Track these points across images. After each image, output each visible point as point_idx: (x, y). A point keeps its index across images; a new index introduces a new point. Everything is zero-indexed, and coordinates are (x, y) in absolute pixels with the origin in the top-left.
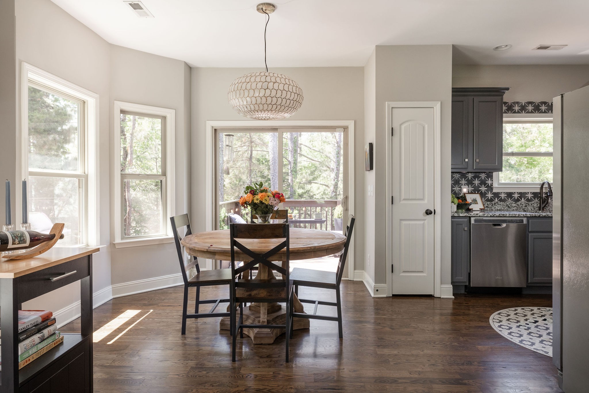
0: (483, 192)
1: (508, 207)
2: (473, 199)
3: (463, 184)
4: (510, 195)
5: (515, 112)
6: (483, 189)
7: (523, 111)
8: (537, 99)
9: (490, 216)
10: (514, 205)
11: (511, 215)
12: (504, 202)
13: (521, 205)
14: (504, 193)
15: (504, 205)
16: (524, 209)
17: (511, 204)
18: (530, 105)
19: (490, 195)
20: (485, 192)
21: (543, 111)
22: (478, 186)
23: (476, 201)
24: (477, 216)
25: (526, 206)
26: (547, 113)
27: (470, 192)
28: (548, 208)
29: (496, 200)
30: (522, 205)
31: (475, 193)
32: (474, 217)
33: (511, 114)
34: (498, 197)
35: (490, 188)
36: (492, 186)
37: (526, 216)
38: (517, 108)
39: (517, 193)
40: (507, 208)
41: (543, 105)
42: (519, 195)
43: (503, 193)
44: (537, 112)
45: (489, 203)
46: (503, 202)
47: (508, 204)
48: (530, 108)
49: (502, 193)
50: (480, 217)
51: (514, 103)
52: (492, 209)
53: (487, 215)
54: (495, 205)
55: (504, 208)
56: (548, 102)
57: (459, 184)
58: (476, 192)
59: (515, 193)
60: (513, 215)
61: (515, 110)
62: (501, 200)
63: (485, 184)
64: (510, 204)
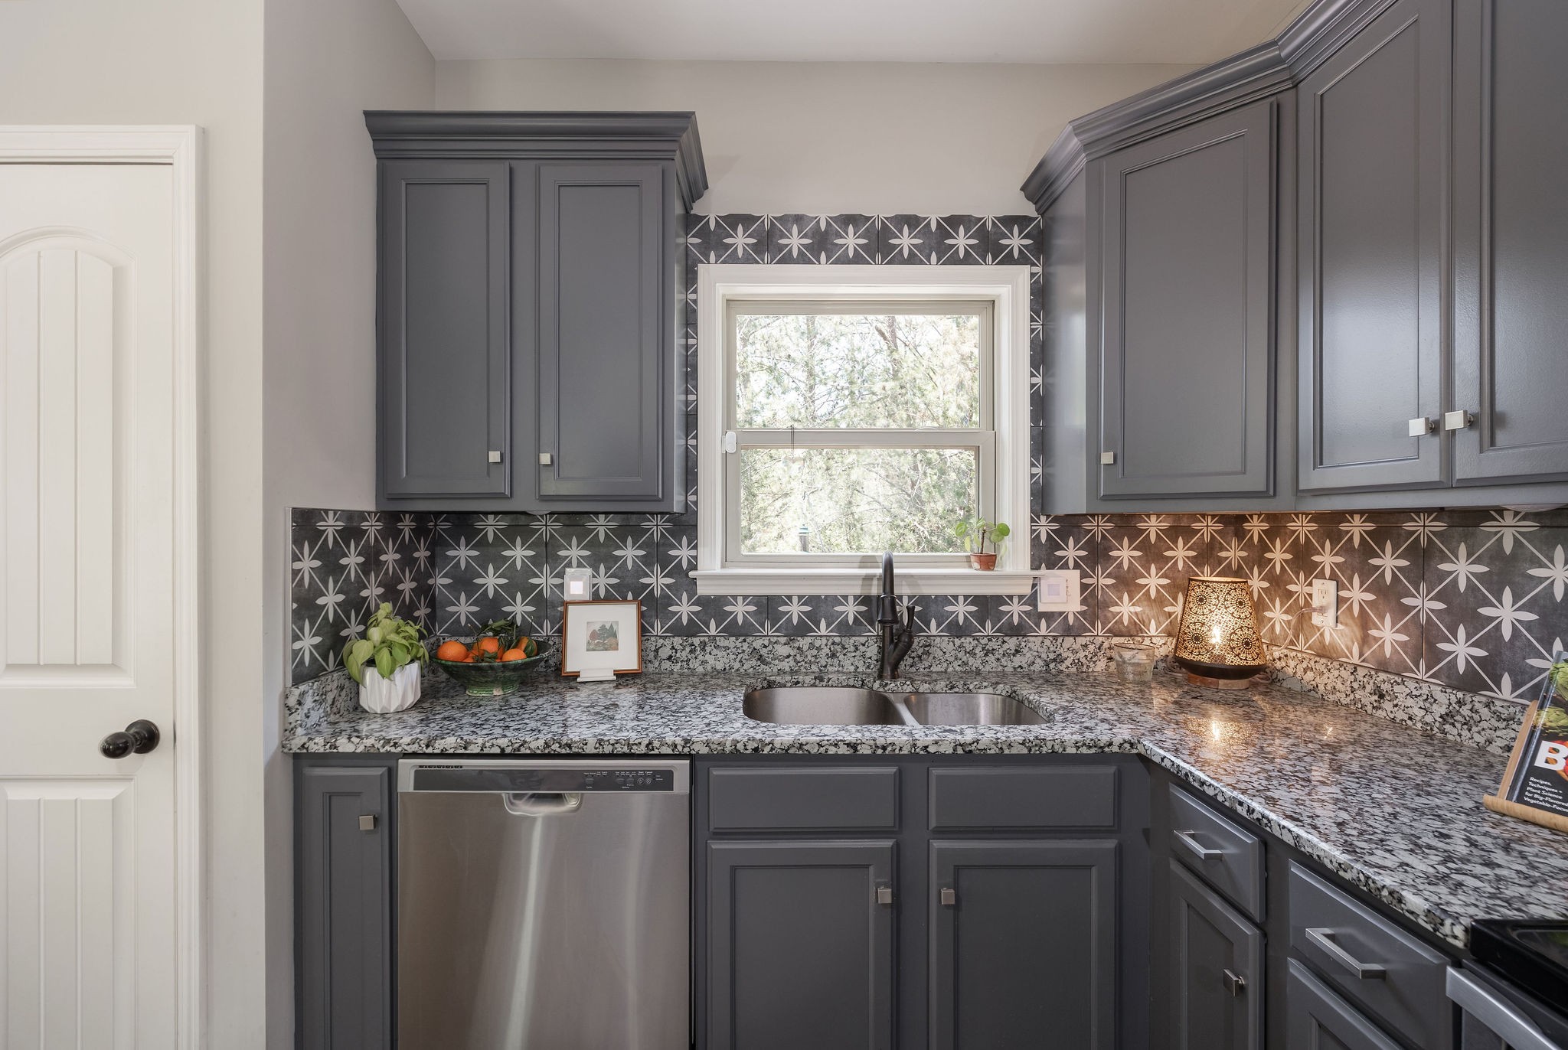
0: (658, 593)
1: (761, 658)
2: (604, 626)
3: (575, 562)
4: (768, 607)
5: (787, 259)
6: (658, 581)
7: (823, 256)
8: (880, 207)
9: (498, 751)
10: (783, 650)
11: (608, 749)
12: (742, 638)
13: (815, 652)
14: (745, 597)
15: (744, 651)
16: (825, 666)
17: (771, 646)
18: (851, 228)
19: (684, 609)
20: (665, 596)
21: (906, 254)
22: (637, 572)
23: (615, 635)
24: (430, 750)
25: (833, 655)
26: (921, 263)
27: (602, 594)
28: (927, 664)
29: (713, 631)
30: (819, 649)
31: (625, 600)
32: (414, 755)
33: (773, 266)
34: (720, 617)
35: (684, 577)
36: (695, 568)
37: (686, 750)
38: (795, 241)
39: (800, 597)
40: (754, 662)
41: (906, 228)
42: (808, 608)
43: (740, 599)
44: (878, 257)
45: (678, 641)
46: (737, 636)
47: (757, 644)
48: (851, 241)
49: (735, 597)
50: (443, 755)
51: (783, 219)
52: (691, 666)
53: (483, 747)
54: (703, 649)
55: (740, 661)
56: (925, 219)
57: (559, 559)
58: (630, 596)
59: (790, 597)
60: (619, 749)
61: (790, 251)
62: (734, 630)
63: (665, 561)
64: (765, 647)
